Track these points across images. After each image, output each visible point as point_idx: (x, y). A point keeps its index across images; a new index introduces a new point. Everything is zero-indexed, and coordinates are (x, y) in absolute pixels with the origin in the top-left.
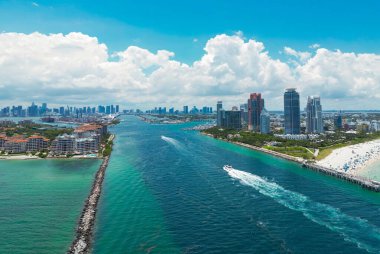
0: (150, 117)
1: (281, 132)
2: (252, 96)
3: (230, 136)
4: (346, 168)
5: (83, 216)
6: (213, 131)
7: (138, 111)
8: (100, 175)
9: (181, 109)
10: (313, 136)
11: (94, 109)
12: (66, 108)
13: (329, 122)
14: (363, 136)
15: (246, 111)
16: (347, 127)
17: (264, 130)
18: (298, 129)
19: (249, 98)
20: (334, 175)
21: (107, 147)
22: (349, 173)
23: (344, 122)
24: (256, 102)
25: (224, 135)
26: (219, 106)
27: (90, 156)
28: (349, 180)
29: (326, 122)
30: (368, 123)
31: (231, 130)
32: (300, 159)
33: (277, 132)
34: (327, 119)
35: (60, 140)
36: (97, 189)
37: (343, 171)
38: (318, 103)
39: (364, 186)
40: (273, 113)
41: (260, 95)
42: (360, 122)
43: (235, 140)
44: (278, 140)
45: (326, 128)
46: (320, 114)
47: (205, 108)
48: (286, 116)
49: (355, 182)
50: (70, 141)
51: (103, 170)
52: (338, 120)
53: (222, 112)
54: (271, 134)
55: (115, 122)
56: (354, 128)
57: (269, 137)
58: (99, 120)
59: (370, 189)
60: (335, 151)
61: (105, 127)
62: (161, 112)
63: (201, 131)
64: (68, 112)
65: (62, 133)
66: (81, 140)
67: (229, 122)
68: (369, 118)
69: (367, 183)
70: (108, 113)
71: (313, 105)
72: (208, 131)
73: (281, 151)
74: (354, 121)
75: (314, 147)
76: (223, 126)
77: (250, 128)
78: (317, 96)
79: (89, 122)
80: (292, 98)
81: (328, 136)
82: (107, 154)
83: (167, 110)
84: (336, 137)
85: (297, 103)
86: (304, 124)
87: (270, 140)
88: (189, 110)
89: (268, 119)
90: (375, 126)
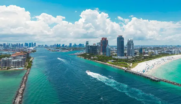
0: (52, 49)
1: (115, 55)
2: (102, 39)
3: (92, 57)
4: (144, 71)
5: (15, 99)
6: (84, 55)
7: (46, 45)
8: (25, 78)
9: (68, 45)
10: (130, 57)
11: (22, 45)
12: (7, 44)
13: (137, 51)
14: (151, 57)
15: (99, 46)
16: (145, 53)
17: (108, 55)
18: (123, 54)
20: (138, 75)
21: (29, 64)
22: (146, 74)
23: (143, 51)
24: (104, 42)
25: (89, 57)
26: (87, 43)
27: (20, 68)
28: (145, 77)
29: (135, 51)
30: (153, 51)
31: (92, 55)
32: (124, 68)
33: (114, 56)
34: (136, 49)
35: (3, 61)
36: (23, 86)
37: (143, 73)
38: (132, 42)
39: (151, 79)
40: (112, 47)
41: (106, 38)
42: (150, 51)
43: (94, 59)
44: (114, 59)
45: (135, 54)
46: (133, 47)
47: (80, 44)
48: (118, 48)
49: (148, 78)
50: (9, 61)
51: (26, 75)
52: (141, 50)
53: (88, 46)
54: (111, 56)
55: (34, 51)
56: (147, 53)
57: (110, 58)
58: (25, 50)
59: (154, 80)
60: (139, 64)
61: (28, 54)
62: (58, 46)
63: (78, 55)
64: (8, 46)
65: (4, 57)
66: (15, 60)
67: (92, 51)
68: (154, 49)
69: (153, 78)
70: (30, 46)
71: (130, 43)
72: (80, 55)
73: (115, 64)
74: (147, 50)
75: (130, 62)
76: (89, 53)
77: (101, 53)
78: (132, 39)
79: (19, 51)
80: (120, 40)
81: (136, 57)
82: (29, 67)
83: (61, 45)
84: (140, 57)
85: (123, 42)
86: (126, 52)
87: (111, 59)
88: (72, 45)
89: (110, 50)
90: (157, 52)
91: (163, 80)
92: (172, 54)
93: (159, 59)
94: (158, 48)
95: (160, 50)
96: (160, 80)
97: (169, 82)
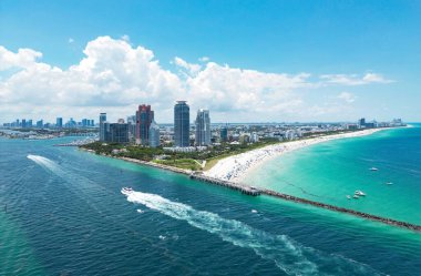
0: (9, 132)
1: (171, 145)
2: (140, 107)
3: (115, 151)
4: (229, 177)
6: (96, 147)
9: (53, 122)
10: (201, 148)
13: (216, 134)
14: (245, 146)
15: (133, 123)
16: (232, 139)
17: (153, 144)
18: (187, 142)
19: (138, 109)
20: (218, 184)
22: (233, 181)
23: (229, 134)
24: (145, 114)
25: (108, 151)
26: (103, 118)
28: (232, 188)
29: (214, 134)
30: (249, 134)
31: (116, 145)
32: (188, 171)
33: (167, 145)
34: (214, 131)
37: (226, 180)
38: (207, 115)
39: (244, 192)
40: (163, 126)
41: (149, 107)
42: (243, 134)
43: (121, 155)
44: (168, 153)
45: (213, 140)
46: (208, 126)
47: (85, 121)
48: (176, 129)
49: (237, 189)
52: (224, 132)
53: (105, 125)
54: (160, 147)
56: (237, 139)
57: (159, 150)
59: (249, 194)
60: (221, 161)
62: (25, 126)
63: (80, 147)
67: (113, 138)
68: (250, 130)
69: (247, 189)
71: (203, 118)
72: (88, 146)
73: (170, 164)
74: (238, 133)
75: (202, 158)
76: (107, 140)
77: (138, 141)
78: (206, 109)
80: (182, 110)
81: (215, 147)
83: (34, 123)
84: (221, 148)
85: (187, 115)
86: (193, 136)
87: (159, 154)
88: (64, 123)
89: (157, 132)
90: (255, 137)
91: (266, 193)
92: (285, 140)
93: (260, 151)
94: (258, 128)
95: (261, 133)
96: (260, 193)
97: (278, 196)
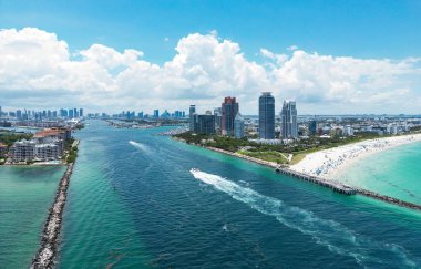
0: (118, 122)
1: (255, 137)
2: (226, 99)
3: (204, 141)
4: (319, 172)
5: (47, 225)
6: (187, 137)
7: (104, 114)
8: (64, 183)
9: (151, 113)
10: (286, 141)
11: (55, 113)
12: (23, 111)
13: (303, 127)
14: (337, 140)
15: (220, 115)
16: (321, 132)
17: (238, 135)
18: (271, 134)
19: (223, 101)
20: (306, 179)
21: (70, 153)
22: (324, 177)
23: (318, 127)
24: (231, 106)
25: (197, 141)
26: (192, 109)
27: (52, 163)
28: (321, 184)
30: (342, 127)
31: (204, 135)
32: (274, 164)
33: (251, 137)
34: (301, 124)
35: (19, 146)
36: (62, 197)
37: (315, 175)
38: (294, 107)
39: (336, 190)
40: (248, 118)
41: (234, 99)
42: (334, 127)
43: (209, 145)
44: (252, 144)
45: (300, 133)
46: (295, 119)
47: (177, 112)
48: (260, 122)
49: (327, 186)
50: (30, 147)
51: (67, 177)
52: (313, 124)
53: (195, 116)
54: (245, 139)
55: (79, 127)
56: (328, 132)
57: (243, 141)
58: (61, 124)
59: (341, 192)
60: (309, 156)
61: (68, 132)
62: (129, 117)
63: (173, 136)
64: (25, 116)
65: (20, 138)
66: (42, 146)
67: (202, 127)
68: (343, 123)
69: (338, 187)
70: (71, 117)
71: (289, 110)
72: (180, 136)
73: (255, 156)
74: (329, 125)
75: (288, 152)
76: (196, 130)
77: (224, 132)
78: (293, 100)
79: (50, 126)
80: (267, 102)
81: (302, 141)
82: (72, 160)
83: (136, 115)
84: (310, 141)
85: (272, 107)
86: (278, 129)
87: (244, 145)
88: (160, 114)
89: (242, 124)
90: (349, 130)
91: (362, 193)
92: (386, 135)
93: (355, 146)
94: (353, 121)
95: (357, 126)
96: (355, 192)
97: (376, 197)
